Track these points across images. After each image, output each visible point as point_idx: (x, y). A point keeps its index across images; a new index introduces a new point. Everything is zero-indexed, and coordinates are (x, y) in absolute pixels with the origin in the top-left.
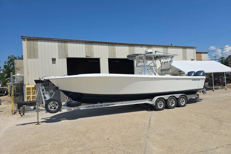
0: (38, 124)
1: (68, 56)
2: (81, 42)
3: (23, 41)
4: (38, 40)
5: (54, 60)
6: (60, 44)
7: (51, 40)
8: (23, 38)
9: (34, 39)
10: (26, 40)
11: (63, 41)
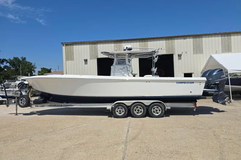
0: (17, 115)
1: (98, 57)
2: (110, 42)
3: (63, 47)
4: (74, 45)
5: (86, 61)
6: (91, 45)
7: (84, 43)
8: (63, 44)
9: (71, 44)
10: (65, 45)
11: (93, 43)
